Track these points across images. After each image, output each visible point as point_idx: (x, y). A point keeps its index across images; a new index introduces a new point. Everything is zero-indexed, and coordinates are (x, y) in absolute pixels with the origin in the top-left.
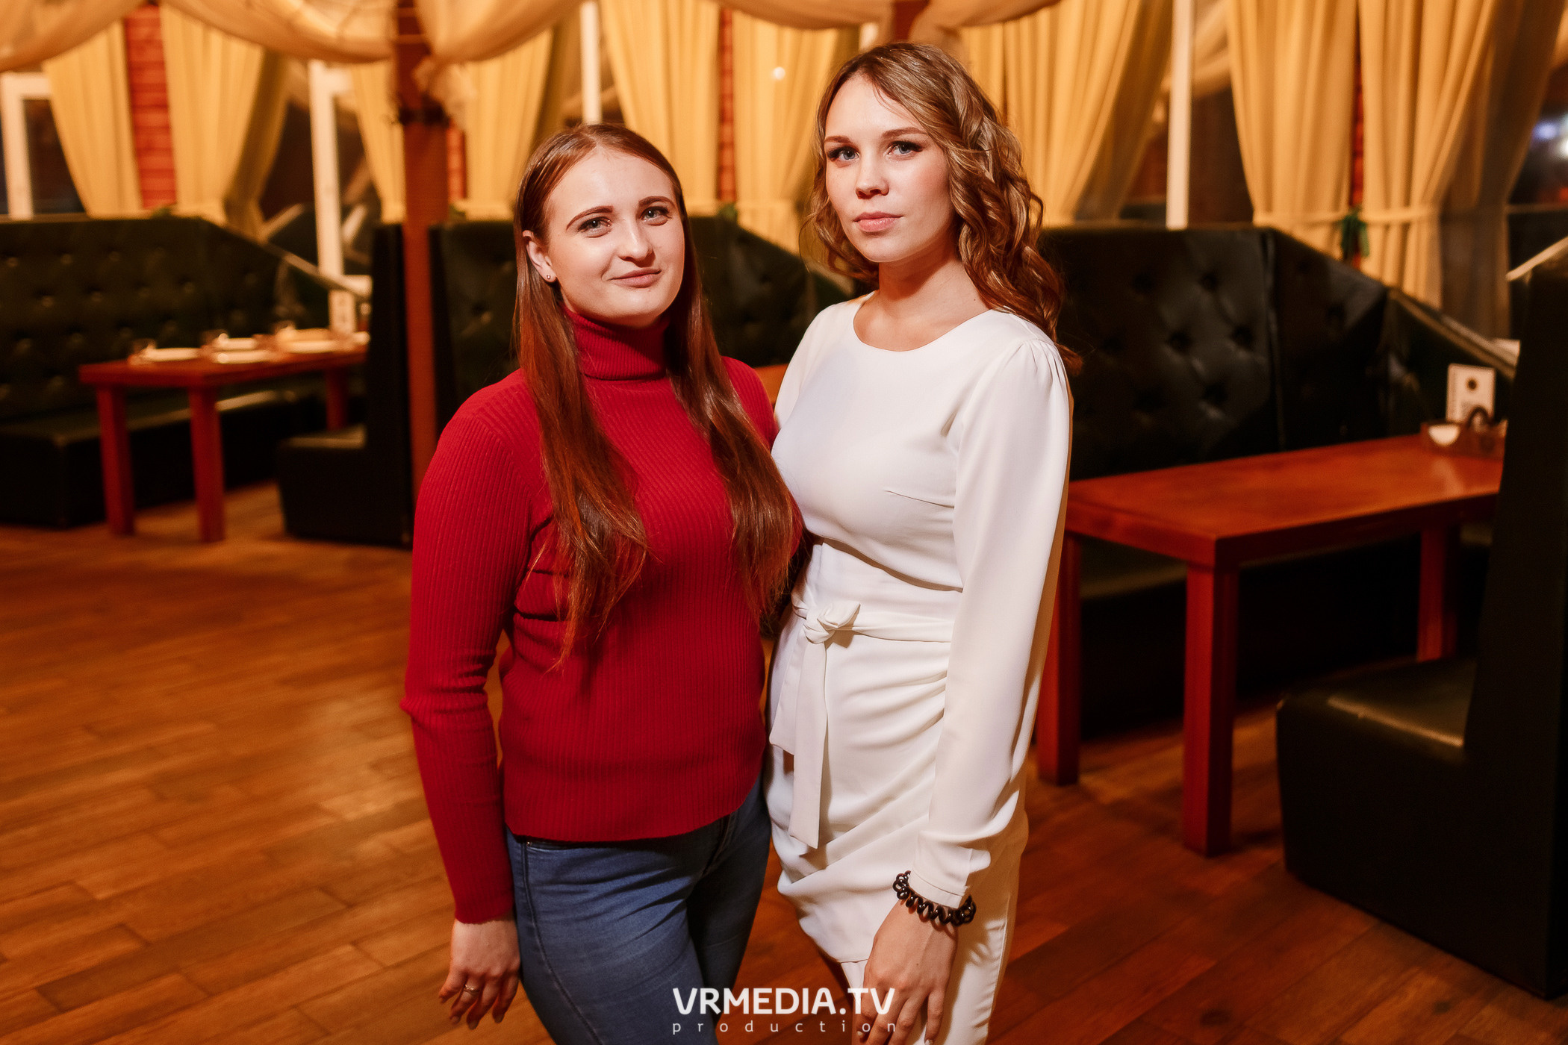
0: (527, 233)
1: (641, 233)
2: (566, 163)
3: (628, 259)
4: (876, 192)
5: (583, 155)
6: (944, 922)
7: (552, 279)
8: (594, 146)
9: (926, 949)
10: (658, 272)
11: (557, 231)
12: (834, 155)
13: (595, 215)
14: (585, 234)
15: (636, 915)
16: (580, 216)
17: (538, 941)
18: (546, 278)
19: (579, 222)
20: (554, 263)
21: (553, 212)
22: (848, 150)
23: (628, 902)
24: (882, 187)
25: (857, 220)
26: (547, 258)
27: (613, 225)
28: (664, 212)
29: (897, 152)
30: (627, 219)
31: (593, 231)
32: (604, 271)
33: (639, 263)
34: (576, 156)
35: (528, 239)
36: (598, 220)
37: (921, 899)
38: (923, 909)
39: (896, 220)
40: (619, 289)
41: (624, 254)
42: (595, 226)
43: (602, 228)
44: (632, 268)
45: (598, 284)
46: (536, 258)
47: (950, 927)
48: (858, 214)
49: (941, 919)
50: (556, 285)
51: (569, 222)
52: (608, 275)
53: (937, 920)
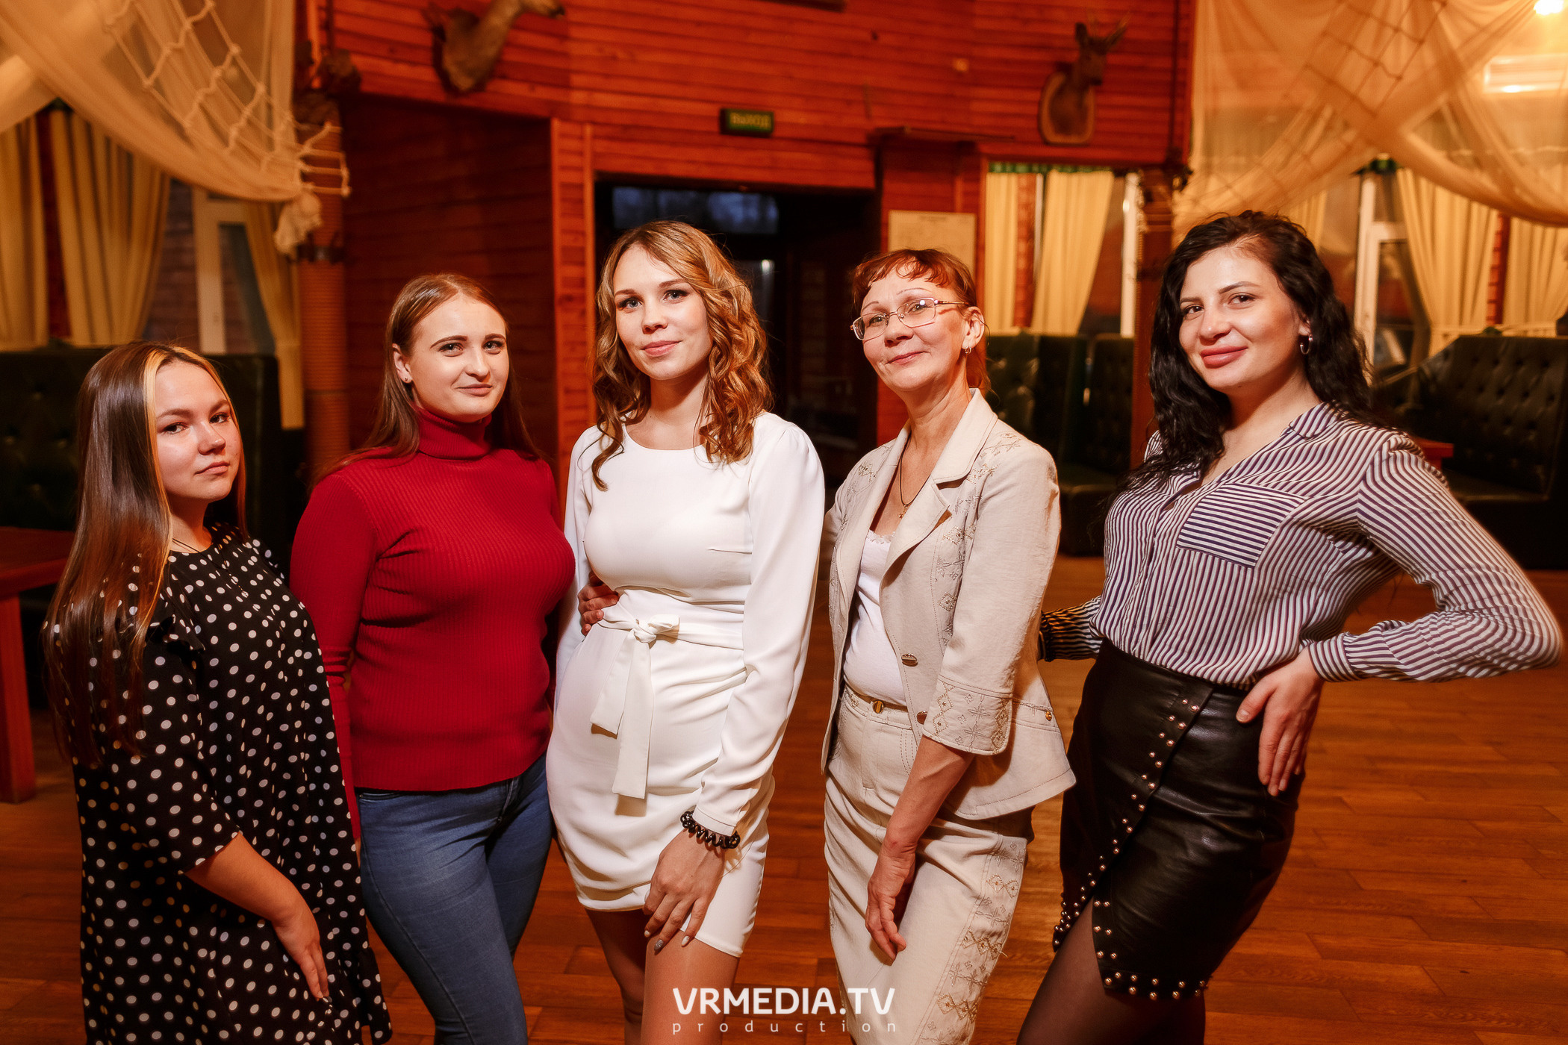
0: (396, 346)
1: (484, 359)
2: (436, 302)
3: (473, 375)
4: (659, 326)
5: (449, 298)
6: (715, 845)
7: (408, 381)
8: (457, 292)
9: (701, 865)
10: (490, 387)
11: (421, 349)
12: (623, 305)
13: (454, 341)
14: (444, 353)
15: (440, 851)
16: (443, 340)
17: (369, 868)
18: (404, 380)
19: (441, 345)
20: (414, 370)
21: (420, 334)
22: (634, 299)
23: (434, 840)
24: (663, 322)
25: (644, 348)
26: (407, 365)
27: (465, 350)
28: (499, 345)
29: (670, 298)
30: (477, 348)
31: (449, 352)
32: (455, 381)
33: (481, 378)
34: (443, 298)
35: (395, 350)
36: (455, 345)
37: (699, 827)
38: (701, 834)
39: (676, 345)
40: (462, 395)
41: (471, 371)
42: (451, 348)
43: (456, 350)
44: (473, 381)
45: (449, 390)
46: (399, 365)
47: (718, 849)
48: (645, 344)
49: (713, 843)
50: (410, 386)
51: (433, 343)
52: (456, 385)
53: (709, 844)
